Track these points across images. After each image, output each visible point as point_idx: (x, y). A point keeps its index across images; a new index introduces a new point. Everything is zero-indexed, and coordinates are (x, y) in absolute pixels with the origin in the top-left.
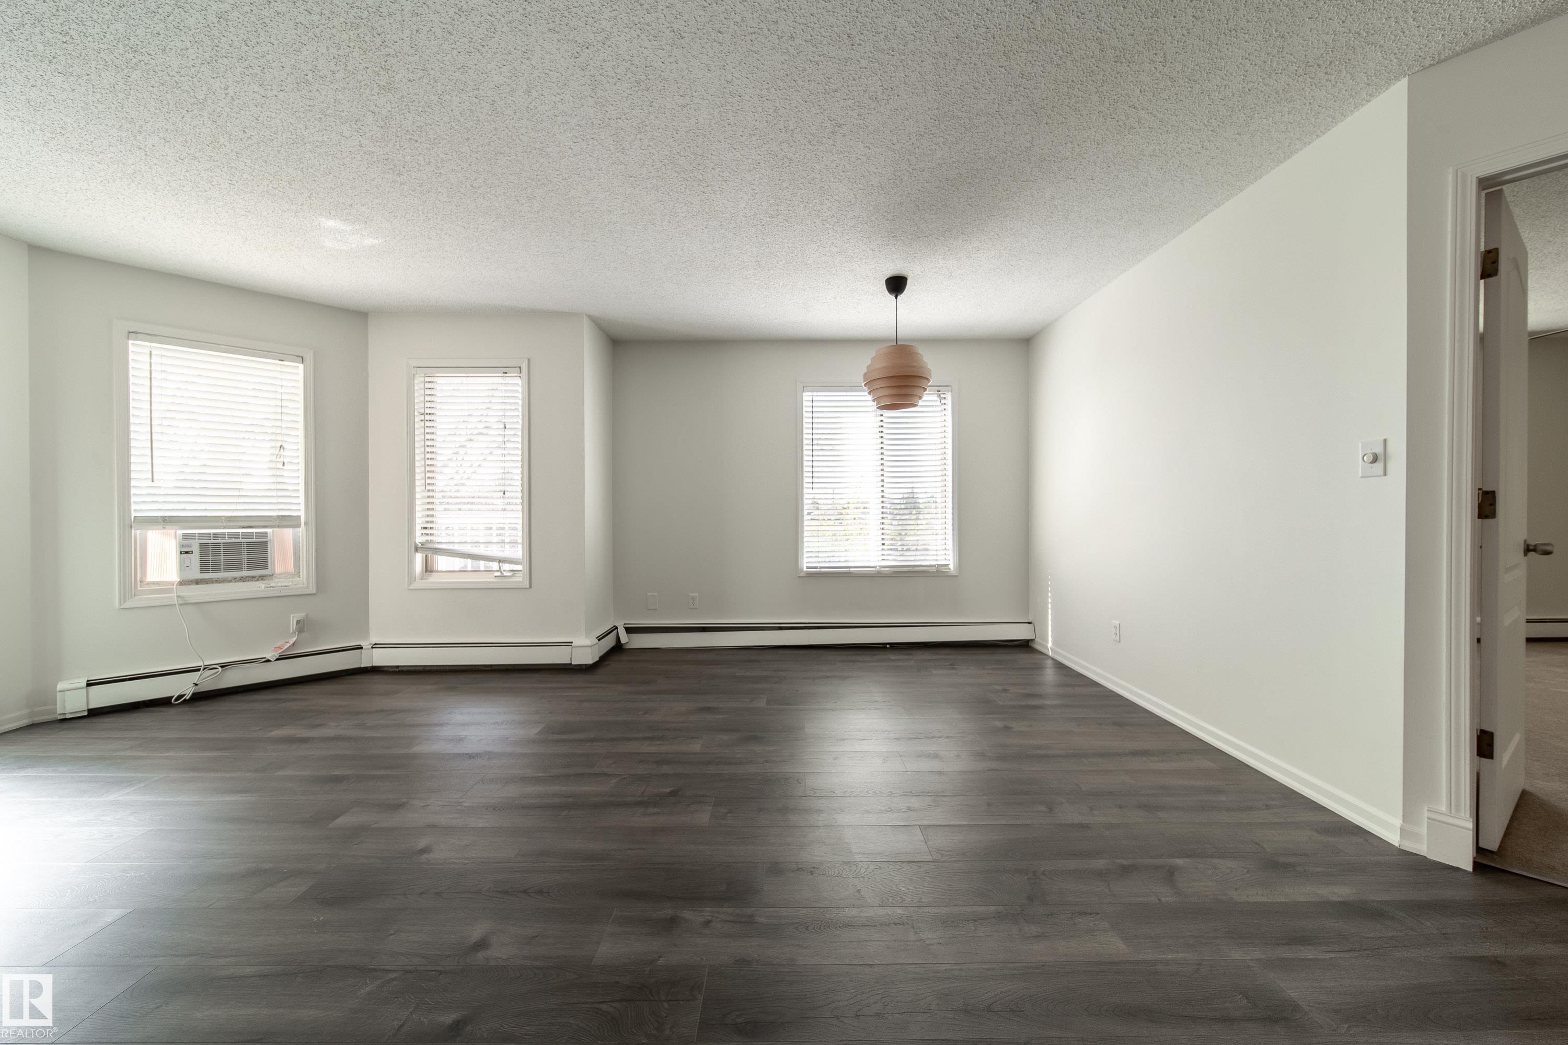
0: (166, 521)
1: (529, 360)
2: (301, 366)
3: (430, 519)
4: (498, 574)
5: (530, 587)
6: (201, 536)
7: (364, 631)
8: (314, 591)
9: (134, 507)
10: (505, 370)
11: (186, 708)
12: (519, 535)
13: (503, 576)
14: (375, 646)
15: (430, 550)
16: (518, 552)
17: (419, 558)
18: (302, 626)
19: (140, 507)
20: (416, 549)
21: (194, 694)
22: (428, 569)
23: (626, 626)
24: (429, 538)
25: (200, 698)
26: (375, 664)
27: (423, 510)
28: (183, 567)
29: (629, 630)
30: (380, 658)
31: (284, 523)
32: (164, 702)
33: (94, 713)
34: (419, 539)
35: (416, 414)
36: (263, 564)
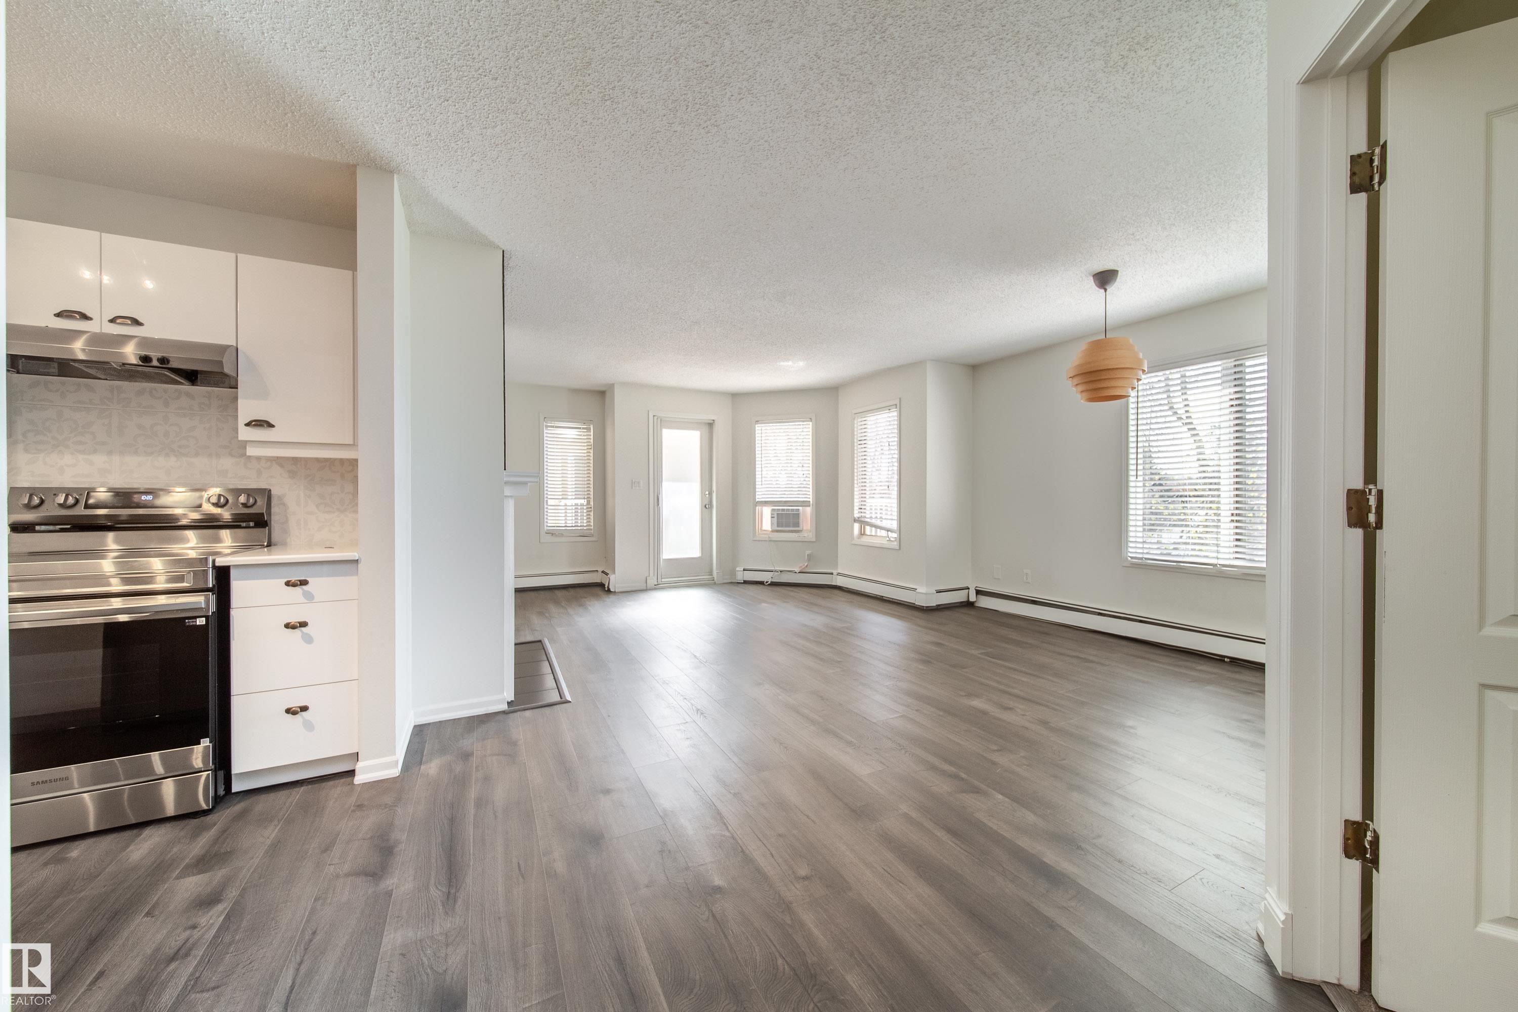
0: (766, 503)
1: (900, 399)
2: (811, 423)
3: (863, 503)
4: (888, 539)
5: (900, 549)
6: (778, 510)
7: (835, 564)
8: (814, 540)
9: (757, 497)
10: (889, 408)
11: (769, 588)
12: (895, 515)
13: (890, 540)
14: (839, 574)
15: (863, 523)
16: (894, 525)
17: (856, 526)
18: (810, 557)
19: (759, 497)
20: (855, 521)
21: (771, 582)
22: (862, 534)
23: (977, 588)
24: (863, 515)
25: (773, 584)
26: (838, 584)
27: (860, 498)
28: (772, 524)
29: (979, 592)
30: (840, 581)
31: (803, 505)
32: (761, 583)
33: (745, 582)
34: (856, 515)
35: (855, 441)
36: (797, 524)
